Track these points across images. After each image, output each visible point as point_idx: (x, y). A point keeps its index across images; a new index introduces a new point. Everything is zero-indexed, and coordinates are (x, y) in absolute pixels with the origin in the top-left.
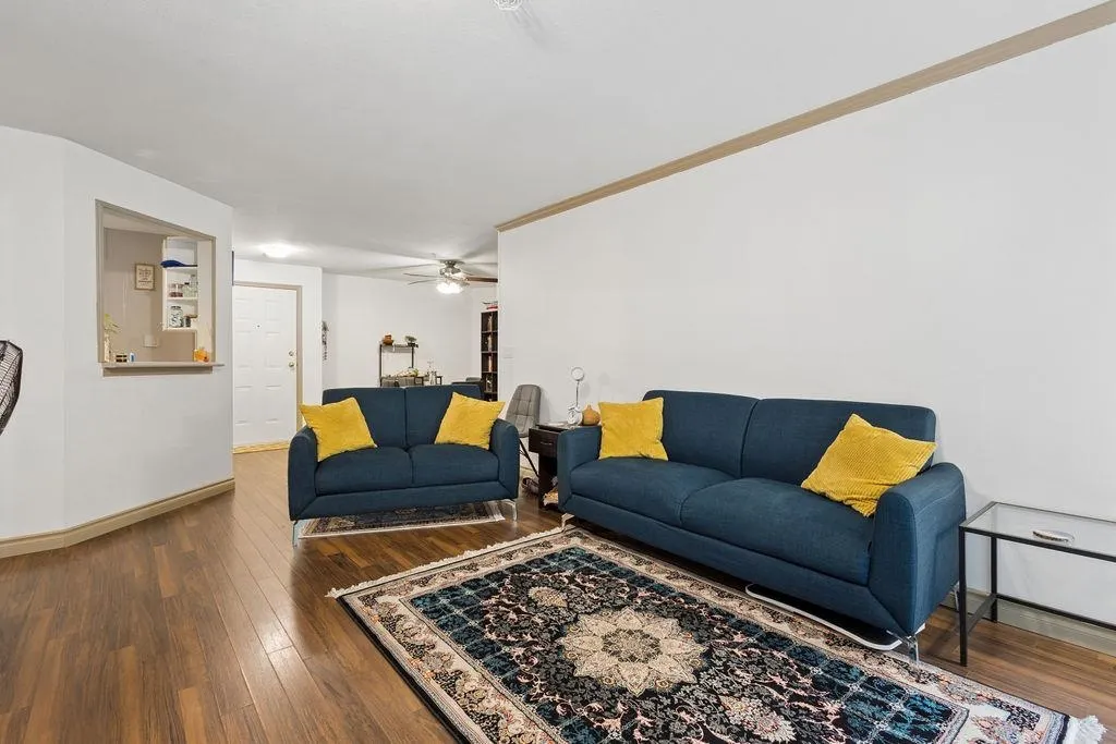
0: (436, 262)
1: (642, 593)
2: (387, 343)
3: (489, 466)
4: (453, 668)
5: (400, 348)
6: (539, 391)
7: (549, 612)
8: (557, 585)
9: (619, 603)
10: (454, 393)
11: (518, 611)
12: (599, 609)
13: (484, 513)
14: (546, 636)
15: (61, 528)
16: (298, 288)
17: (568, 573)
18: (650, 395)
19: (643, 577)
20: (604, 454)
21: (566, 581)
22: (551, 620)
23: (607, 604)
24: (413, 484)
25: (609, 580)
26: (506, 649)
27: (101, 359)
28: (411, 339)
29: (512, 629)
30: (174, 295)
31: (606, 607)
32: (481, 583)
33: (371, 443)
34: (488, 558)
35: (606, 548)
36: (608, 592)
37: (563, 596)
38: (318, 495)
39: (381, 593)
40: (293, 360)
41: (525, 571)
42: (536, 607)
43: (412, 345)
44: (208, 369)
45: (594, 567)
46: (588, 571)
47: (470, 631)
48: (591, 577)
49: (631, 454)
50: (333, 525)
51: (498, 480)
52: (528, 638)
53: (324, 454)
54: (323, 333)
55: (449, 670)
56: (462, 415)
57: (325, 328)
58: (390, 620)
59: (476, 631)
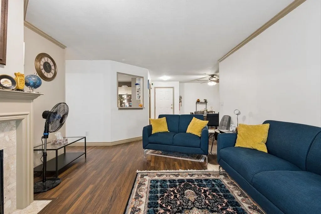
0: (208, 76)
1: (230, 209)
2: (198, 102)
3: (197, 143)
4: (140, 207)
5: (202, 103)
6: (230, 118)
7: (185, 201)
8: (197, 192)
9: (215, 209)
10: (194, 117)
11: (175, 196)
12: (204, 208)
13: (199, 158)
14: (175, 210)
15: (110, 141)
16: (173, 88)
17: (206, 189)
18: (266, 122)
19: (237, 202)
20: (237, 145)
21: (203, 191)
22: (183, 204)
23: (209, 208)
24: (172, 144)
25: (220, 198)
26: (159, 208)
27: (118, 107)
28: (206, 100)
29: (168, 202)
30: (137, 91)
31: (208, 209)
32: (175, 182)
33: (167, 130)
34: (185, 174)
35: (231, 183)
36: (215, 202)
37: (196, 197)
38: (149, 143)
39: (146, 175)
40: (172, 106)
41: (192, 182)
42: (182, 197)
43: (206, 102)
44: (142, 109)
45: (219, 190)
46: (215, 191)
47: (155, 197)
48: (214, 193)
49: (248, 147)
50: (157, 152)
51: (200, 148)
52: (169, 208)
53: (153, 132)
54: (181, 99)
55: (138, 207)
56: (194, 124)
57: (181, 98)
58: (141, 184)
59: (157, 198)
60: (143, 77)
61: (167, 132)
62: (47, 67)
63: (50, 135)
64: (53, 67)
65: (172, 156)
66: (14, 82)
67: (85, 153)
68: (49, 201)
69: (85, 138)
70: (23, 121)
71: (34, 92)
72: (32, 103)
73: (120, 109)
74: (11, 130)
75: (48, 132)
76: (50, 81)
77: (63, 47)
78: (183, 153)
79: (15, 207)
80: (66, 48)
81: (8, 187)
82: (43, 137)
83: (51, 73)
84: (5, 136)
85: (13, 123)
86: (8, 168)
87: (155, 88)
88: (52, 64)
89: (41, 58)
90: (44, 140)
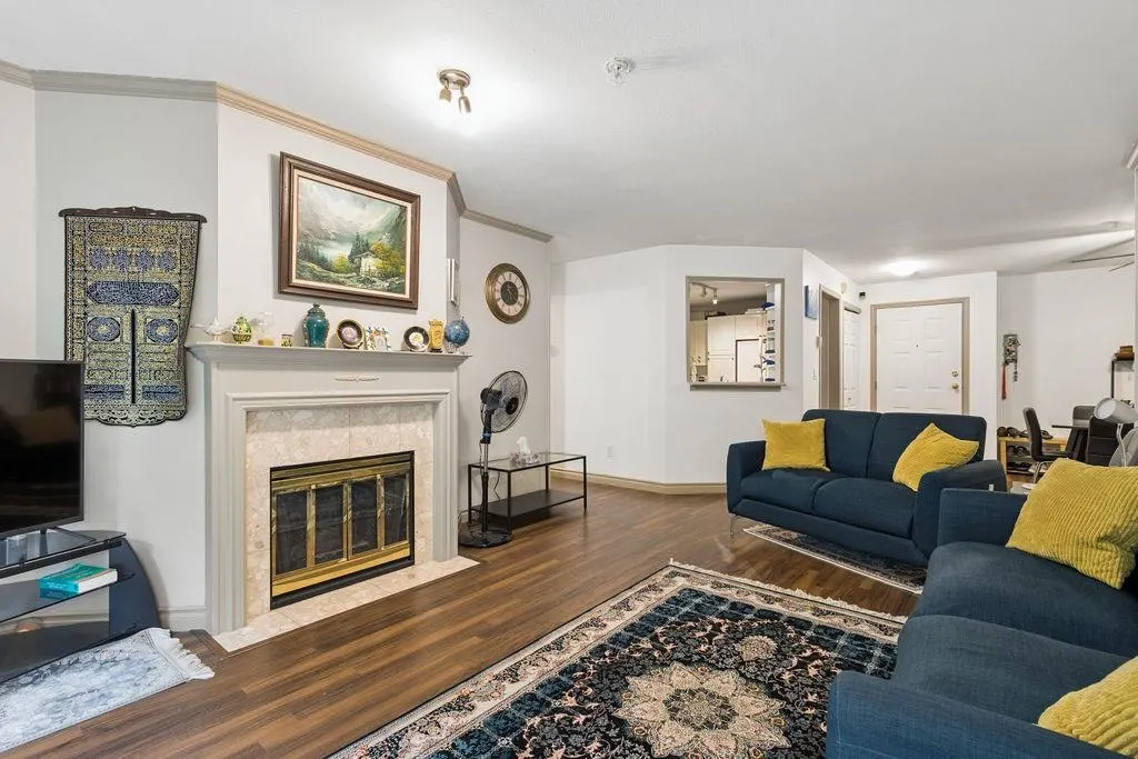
4: (609, 622)
7: (724, 651)
8: (786, 650)
10: (931, 425)
11: (711, 636)
12: (758, 682)
14: (680, 655)
15: (663, 482)
20: (1010, 544)
21: (807, 654)
22: (711, 654)
23: (777, 687)
24: (812, 510)
26: (645, 639)
27: (689, 379)
29: (679, 637)
32: (746, 610)
34: (806, 603)
36: (812, 686)
37: (766, 656)
38: (744, 498)
39: (685, 576)
40: (957, 380)
41: (798, 627)
42: (727, 644)
44: (777, 388)
47: (660, 620)
50: (781, 534)
51: (910, 538)
52: (669, 647)
53: (766, 465)
54: (1012, 348)
55: (605, 622)
56: (917, 451)
57: (1015, 342)
58: (653, 588)
59: (663, 622)
60: (781, 281)
61: (819, 470)
62: (509, 293)
63: (494, 437)
64: (521, 291)
65: (823, 553)
66: (426, 337)
67: (585, 497)
68: (477, 563)
69: (584, 458)
70: (441, 406)
71: (458, 353)
72: (455, 373)
73: (695, 387)
74: (425, 419)
75: (490, 432)
76: (515, 322)
77: (546, 238)
78: (848, 548)
79: (431, 555)
80: (553, 240)
81: (421, 515)
82: (482, 442)
83: (516, 305)
84: (416, 429)
85: (429, 408)
86: (422, 484)
87: (875, 308)
88: (518, 284)
89: (497, 277)
90: (483, 445)
